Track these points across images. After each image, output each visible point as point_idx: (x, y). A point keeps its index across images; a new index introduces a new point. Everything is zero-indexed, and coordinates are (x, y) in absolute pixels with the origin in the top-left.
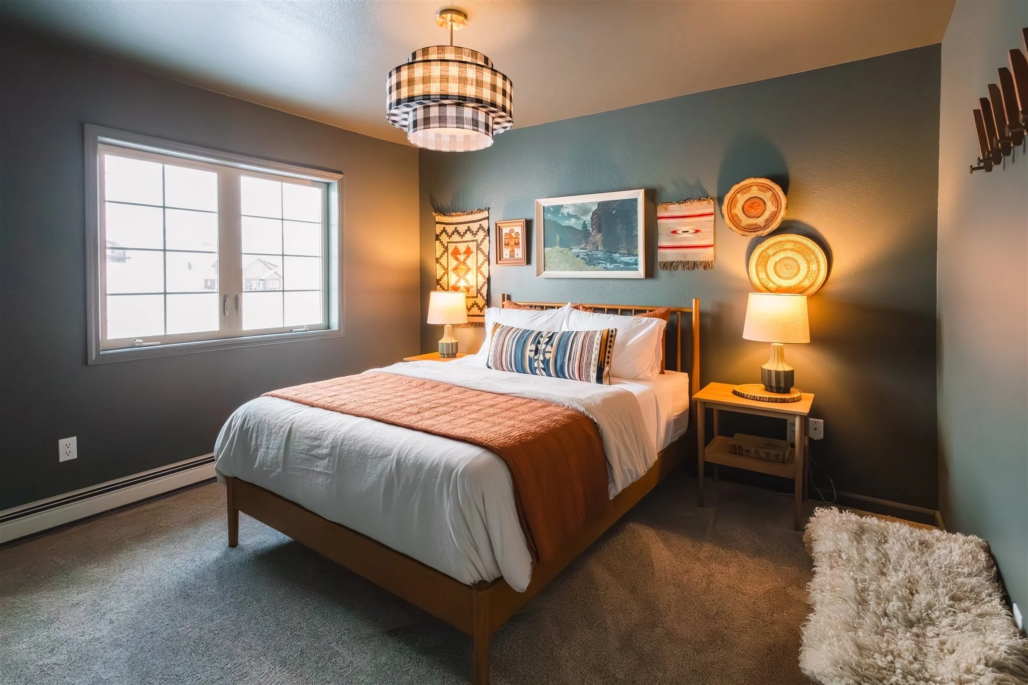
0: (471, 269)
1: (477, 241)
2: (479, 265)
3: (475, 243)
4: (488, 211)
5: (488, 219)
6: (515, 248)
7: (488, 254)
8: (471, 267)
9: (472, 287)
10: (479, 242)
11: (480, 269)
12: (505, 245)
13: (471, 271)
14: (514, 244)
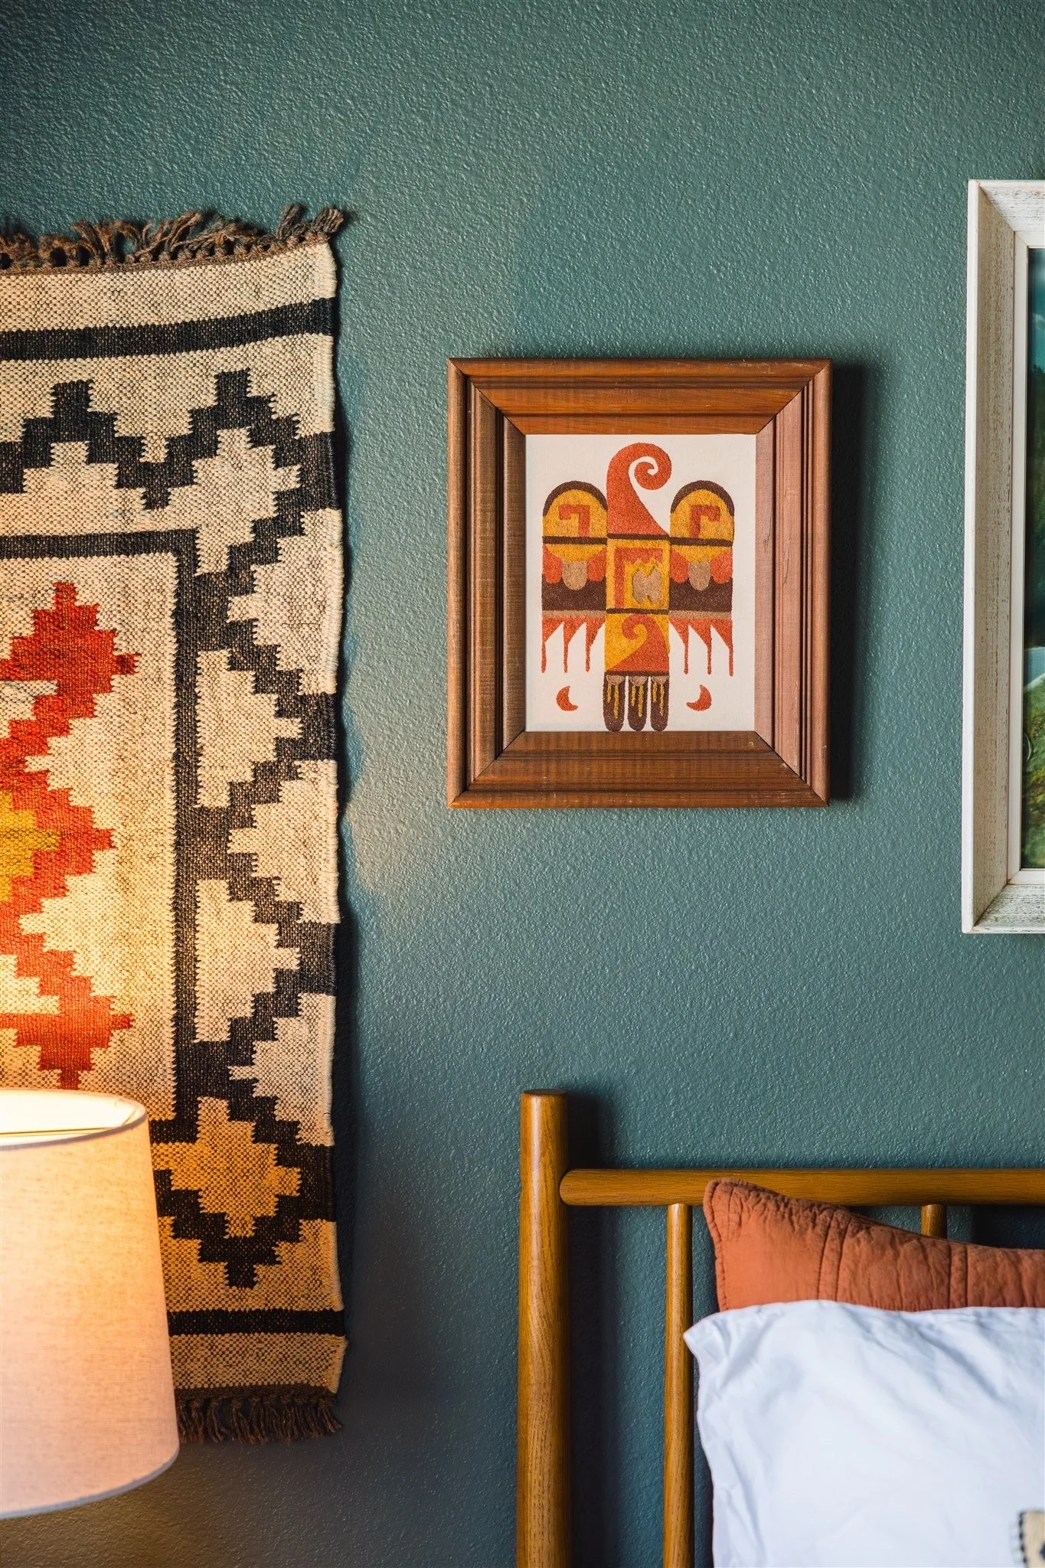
0: (104, 840)
1: (182, 544)
2: (213, 796)
3: (163, 567)
4: (332, 241)
5: (335, 332)
6: (673, 636)
7: (329, 686)
8: (102, 820)
9: (126, 1022)
10: (212, 560)
11: (222, 837)
12: (557, 597)
13: (103, 858)
14: (661, 595)
